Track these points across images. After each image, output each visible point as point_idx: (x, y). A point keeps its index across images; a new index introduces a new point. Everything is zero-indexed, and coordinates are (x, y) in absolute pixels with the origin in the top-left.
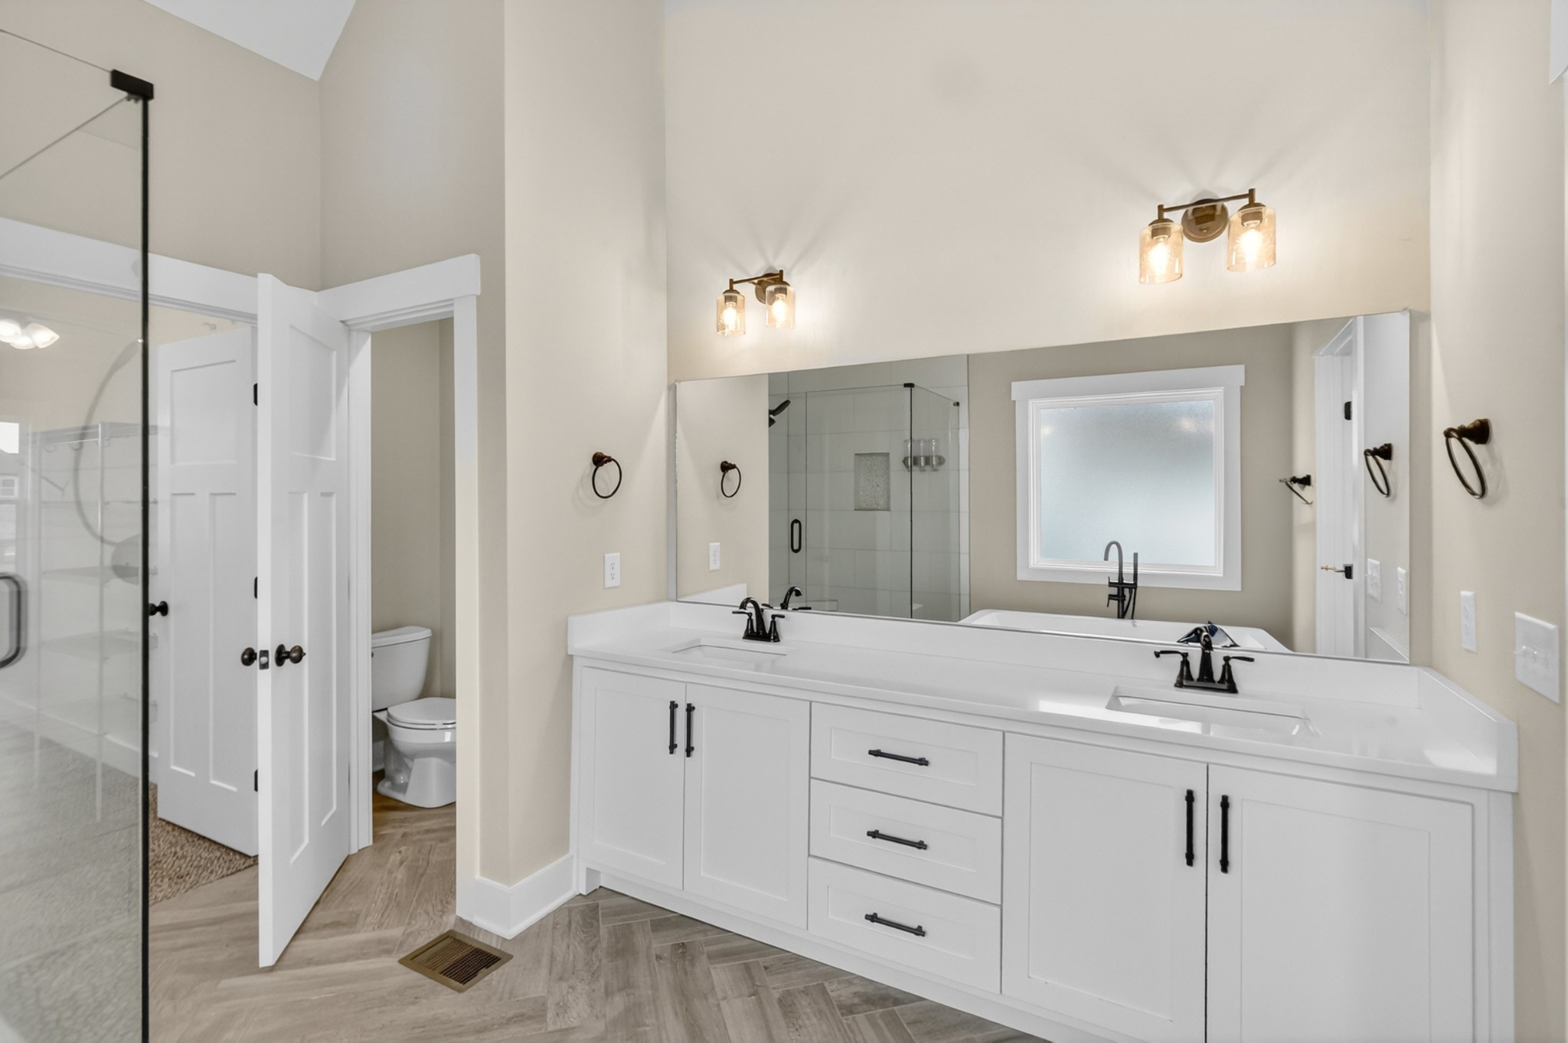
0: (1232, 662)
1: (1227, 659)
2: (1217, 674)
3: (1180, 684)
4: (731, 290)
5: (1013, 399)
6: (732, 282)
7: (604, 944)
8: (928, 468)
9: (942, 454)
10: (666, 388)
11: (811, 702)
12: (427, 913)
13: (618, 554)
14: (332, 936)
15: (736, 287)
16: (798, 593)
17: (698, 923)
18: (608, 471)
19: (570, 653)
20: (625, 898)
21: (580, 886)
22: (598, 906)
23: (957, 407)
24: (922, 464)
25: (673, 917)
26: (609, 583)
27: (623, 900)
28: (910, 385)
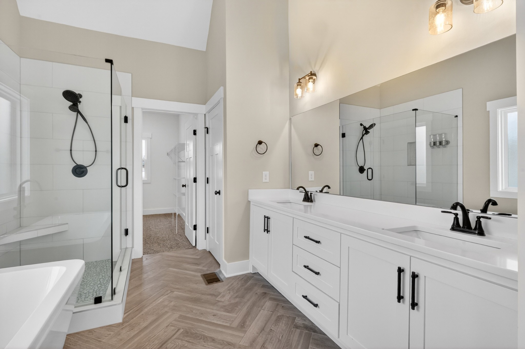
0: (482, 220)
1: (479, 218)
2: (473, 225)
3: (453, 229)
4: (299, 82)
5: (488, 110)
6: (299, 79)
7: (246, 286)
8: (441, 146)
9: (448, 139)
10: (289, 119)
11: (293, 218)
12: (215, 267)
13: (268, 172)
14: (194, 266)
15: (301, 81)
16: (329, 188)
17: (275, 289)
18: (263, 146)
19: (249, 200)
20: (262, 277)
21: (251, 271)
22: (254, 276)
23: (457, 118)
24: (438, 145)
25: (270, 286)
26: (264, 181)
27: (260, 277)
28: (416, 110)
